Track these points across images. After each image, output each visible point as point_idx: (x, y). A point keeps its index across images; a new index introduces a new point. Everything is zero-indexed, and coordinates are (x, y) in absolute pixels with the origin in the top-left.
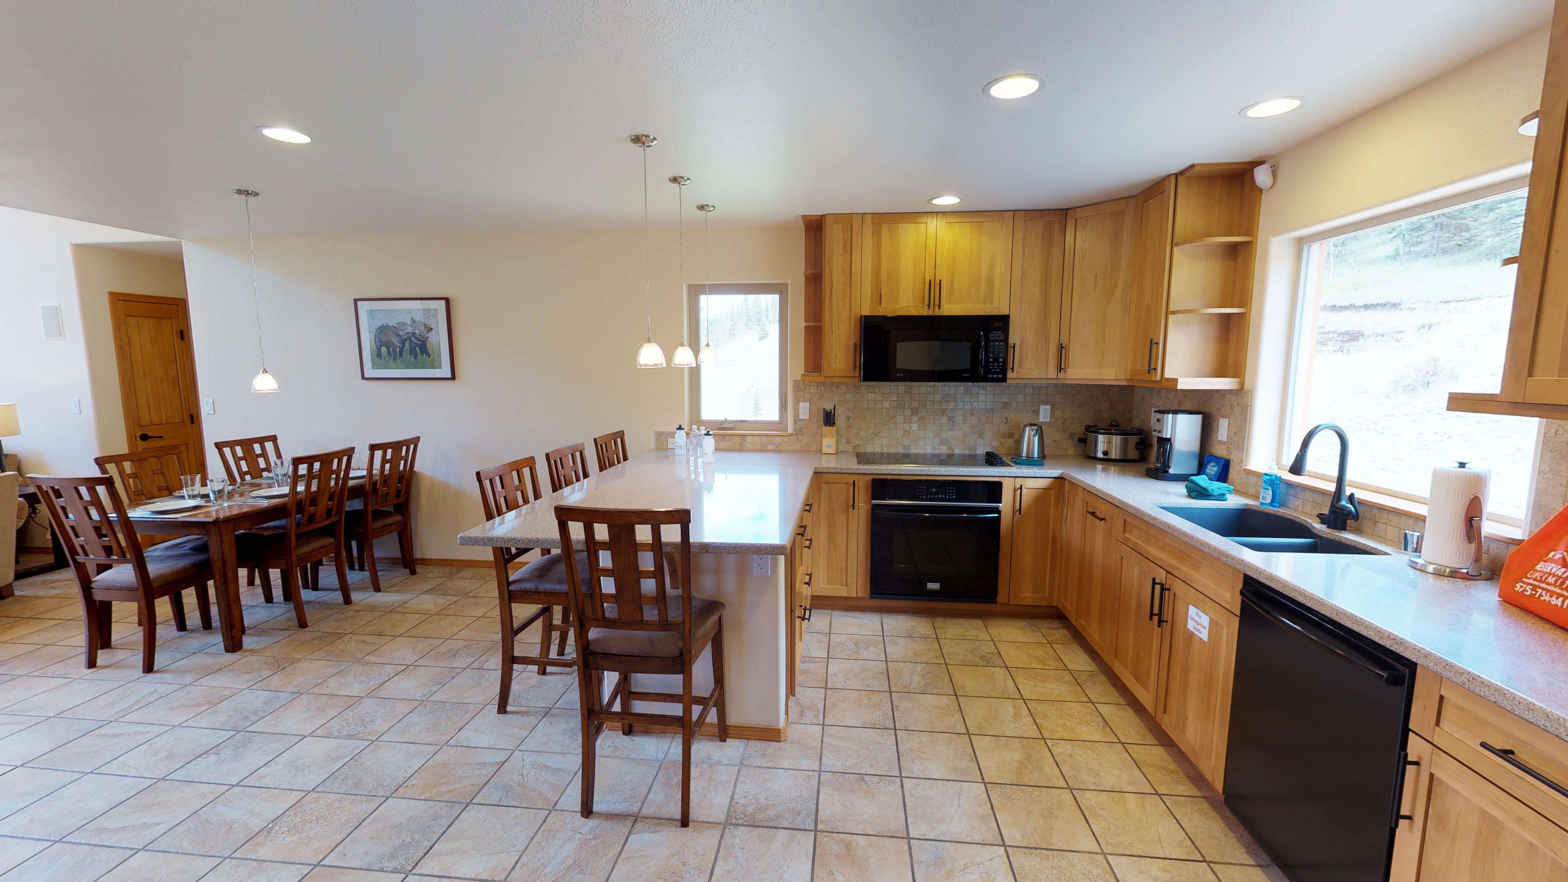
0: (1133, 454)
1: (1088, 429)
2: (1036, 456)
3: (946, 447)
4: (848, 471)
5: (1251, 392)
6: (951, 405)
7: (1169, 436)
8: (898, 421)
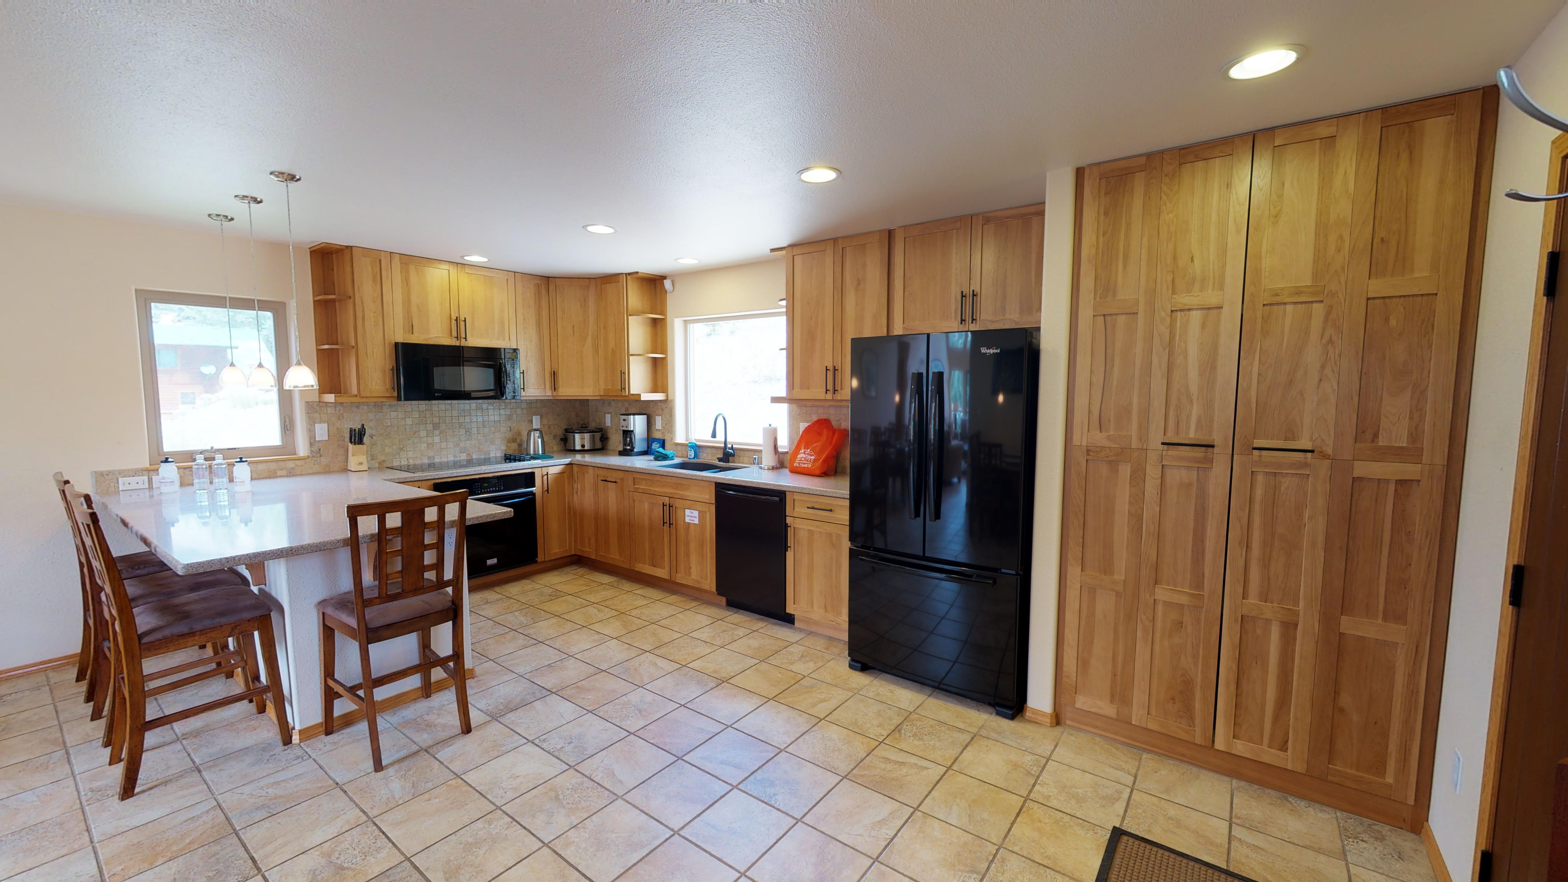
0: (599, 445)
1: (567, 431)
2: (540, 452)
3: (465, 454)
4: (412, 480)
5: (673, 401)
6: (467, 419)
7: (632, 429)
8: (421, 435)
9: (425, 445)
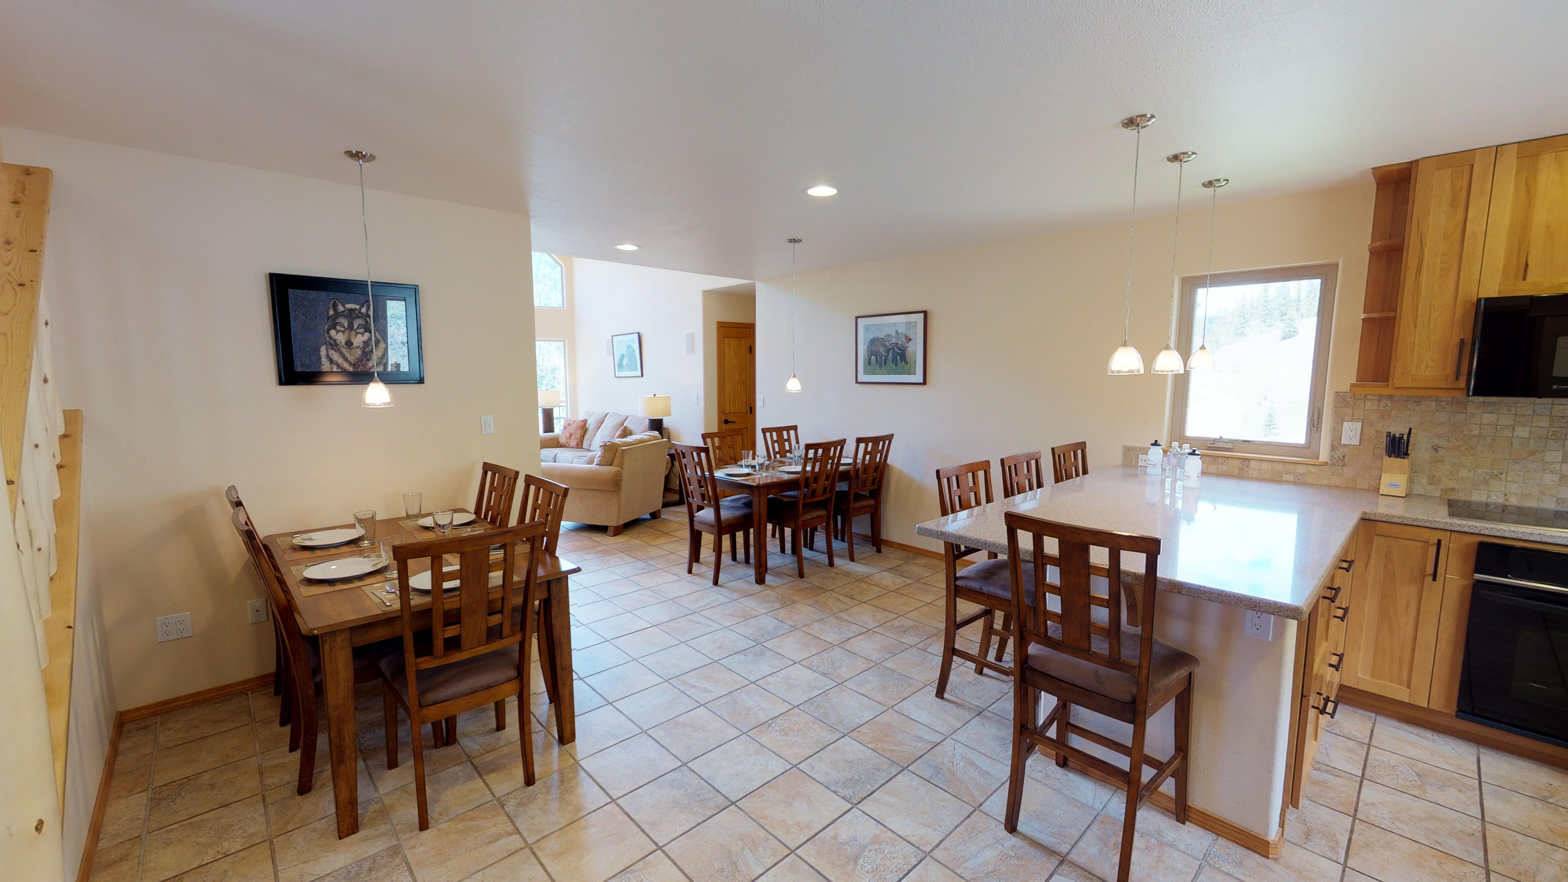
4: (1429, 525)
8: (1548, 459)
9: (1556, 477)
